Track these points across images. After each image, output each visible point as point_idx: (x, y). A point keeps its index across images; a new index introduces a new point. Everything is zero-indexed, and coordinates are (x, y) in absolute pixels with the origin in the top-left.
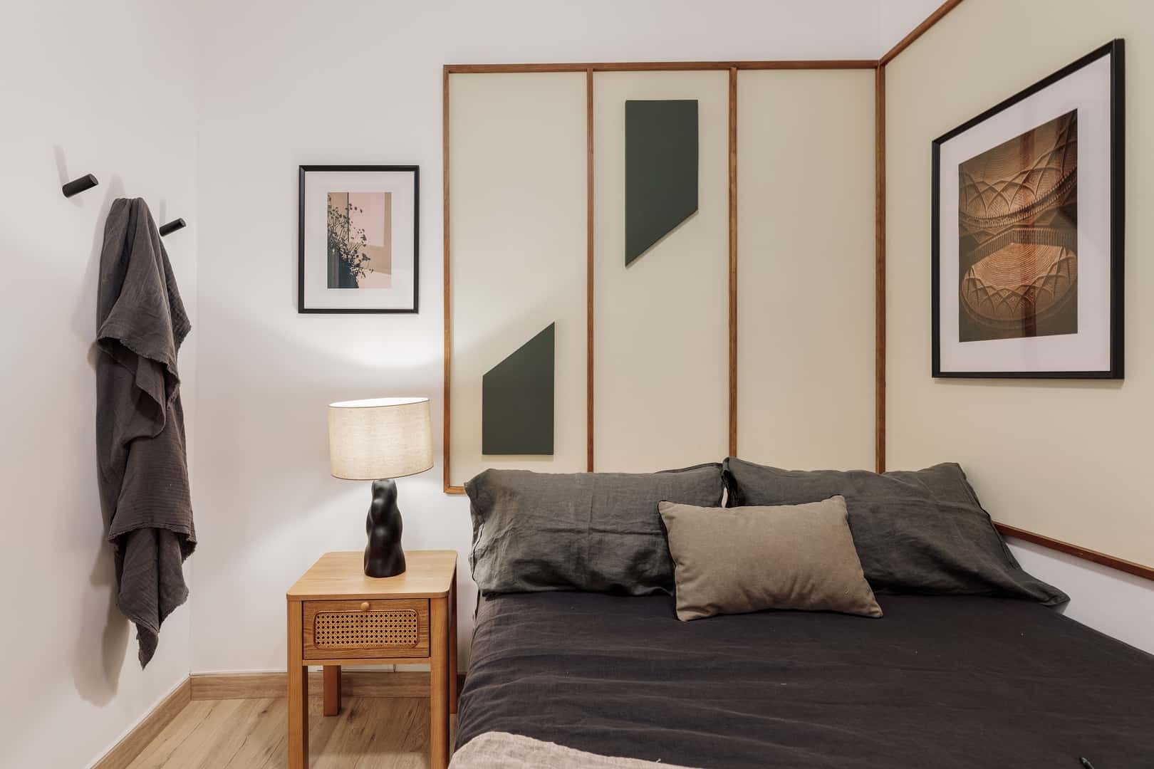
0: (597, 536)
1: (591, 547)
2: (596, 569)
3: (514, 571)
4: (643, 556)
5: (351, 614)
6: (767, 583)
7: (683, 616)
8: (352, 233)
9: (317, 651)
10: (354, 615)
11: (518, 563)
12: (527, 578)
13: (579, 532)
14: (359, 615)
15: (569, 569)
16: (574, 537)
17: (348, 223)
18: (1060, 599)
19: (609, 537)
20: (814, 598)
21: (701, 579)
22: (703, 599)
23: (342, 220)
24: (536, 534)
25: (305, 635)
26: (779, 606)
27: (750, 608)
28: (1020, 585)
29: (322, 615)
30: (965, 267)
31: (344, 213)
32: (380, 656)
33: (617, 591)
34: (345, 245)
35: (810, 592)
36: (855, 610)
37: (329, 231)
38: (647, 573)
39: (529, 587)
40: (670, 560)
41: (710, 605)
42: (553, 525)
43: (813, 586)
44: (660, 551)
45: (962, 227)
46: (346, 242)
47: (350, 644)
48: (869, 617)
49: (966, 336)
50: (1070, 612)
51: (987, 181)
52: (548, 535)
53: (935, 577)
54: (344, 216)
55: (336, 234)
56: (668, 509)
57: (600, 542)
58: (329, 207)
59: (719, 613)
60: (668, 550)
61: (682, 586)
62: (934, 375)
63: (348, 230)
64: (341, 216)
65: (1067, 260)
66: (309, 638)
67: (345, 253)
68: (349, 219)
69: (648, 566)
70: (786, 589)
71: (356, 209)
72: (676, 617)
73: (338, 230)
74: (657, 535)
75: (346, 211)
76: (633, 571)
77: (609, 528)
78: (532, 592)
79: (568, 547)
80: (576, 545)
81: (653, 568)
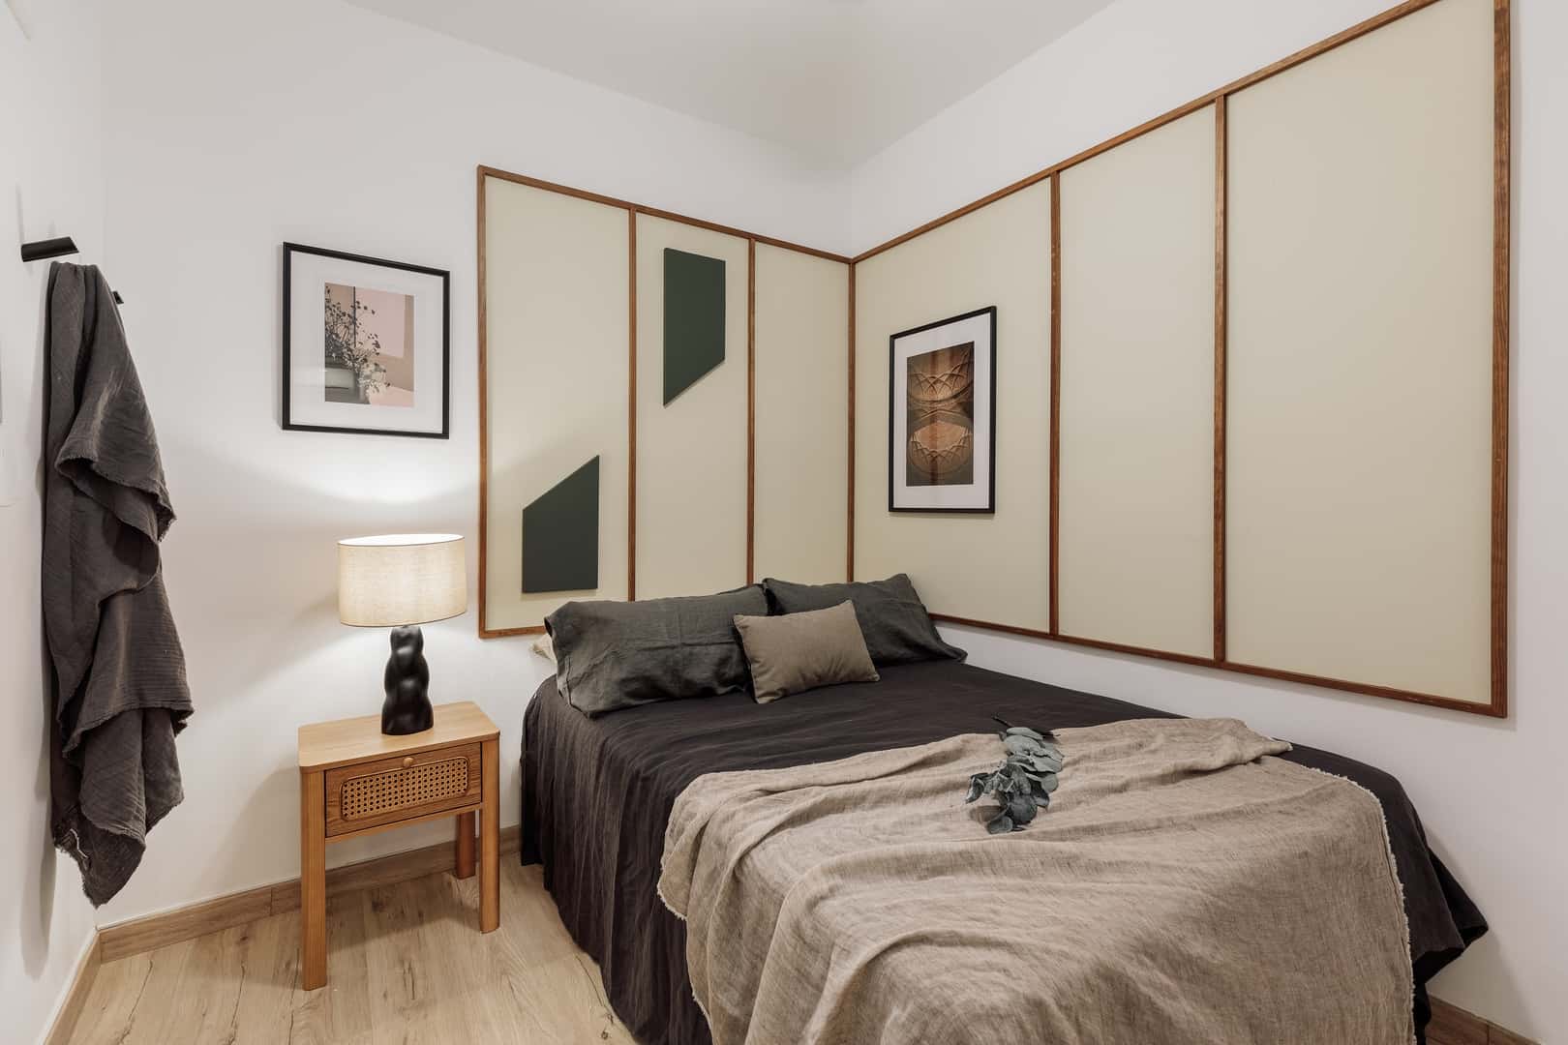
0: (688, 649)
1: (684, 659)
2: (689, 677)
3: (620, 689)
4: (724, 662)
5: (388, 775)
6: (817, 666)
7: (762, 701)
8: (360, 337)
9: (345, 824)
10: (392, 775)
11: (624, 682)
12: (633, 695)
13: (673, 647)
14: (398, 774)
15: (667, 682)
16: (669, 652)
17: (355, 324)
18: (962, 655)
19: (697, 649)
20: (843, 673)
21: (774, 669)
22: (775, 686)
23: (346, 319)
24: (636, 654)
25: (328, 809)
26: (822, 683)
27: (804, 688)
28: (944, 649)
29: (351, 782)
30: (910, 434)
31: (350, 311)
32: (425, 813)
33: (705, 693)
34: (351, 351)
35: (840, 670)
36: (866, 678)
37: (326, 329)
38: (727, 676)
39: (634, 702)
40: (745, 661)
41: (781, 689)
42: (648, 645)
43: (842, 665)
44: (735, 656)
45: (909, 404)
46: (352, 347)
47: (387, 807)
48: (872, 681)
49: (910, 483)
50: (968, 661)
51: (924, 374)
52: (647, 653)
53: (902, 651)
54: (349, 315)
55: (337, 335)
56: (741, 620)
57: (691, 654)
58: (328, 301)
59: (786, 694)
60: (742, 652)
61: (758, 679)
62: (890, 510)
63: (355, 333)
64: (344, 314)
65: (968, 436)
66: (335, 812)
67: (350, 360)
68: (355, 319)
69: (727, 670)
70: (826, 670)
71: (365, 308)
72: (756, 702)
73: (340, 330)
74: (731, 643)
75: (352, 310)
76: (719, 676)
77: (696, 641)
78: (636, 706)
79: (665, 662)
80: (671, 659)
81: (731, 671)
